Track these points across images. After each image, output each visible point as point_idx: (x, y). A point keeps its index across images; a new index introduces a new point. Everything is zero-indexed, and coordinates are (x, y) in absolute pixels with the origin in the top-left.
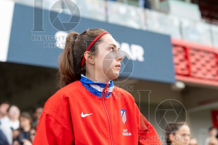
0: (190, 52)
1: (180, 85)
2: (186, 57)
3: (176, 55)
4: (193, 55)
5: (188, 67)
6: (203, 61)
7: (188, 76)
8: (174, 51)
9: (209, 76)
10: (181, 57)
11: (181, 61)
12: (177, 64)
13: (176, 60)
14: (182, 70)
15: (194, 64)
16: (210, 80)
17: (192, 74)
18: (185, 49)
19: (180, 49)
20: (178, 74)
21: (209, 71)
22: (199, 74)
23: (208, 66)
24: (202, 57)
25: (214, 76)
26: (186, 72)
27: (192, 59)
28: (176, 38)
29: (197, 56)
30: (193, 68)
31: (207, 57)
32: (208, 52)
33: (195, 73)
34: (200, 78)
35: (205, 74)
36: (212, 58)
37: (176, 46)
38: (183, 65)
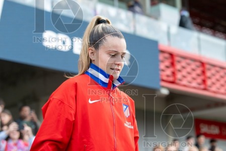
0: (177, 59)
1: (165, 92)
2: (173, 64)
3: (162, 61)
4: (179, 62)
5: (174, 74)
6: (189, 69)
7: (173, 82)
8: (161, 57)
9: (194, 84)
10: (167, 63)
11: (167, 67)
12: (163, 70)
13: (162, 66)
14: (168, 76)
15: (179, 71)
16: (195, 88)
17: (177, 81)
18: (172, 55)
19: (167, 55)
20: (163, 80)
21: (194, 79)
22: (184, 82)
23: (194, 75)
24: (189, 64)
25: (199, 84)
26: (171, 79)
27: (178, 66)
28: (164, 44)
29: (184, 63)
30: (179, 76)
31: (193, 65)
32: (194, 60)
33: (180, 80)
34: (185, 86)
35: (190, 82)
36: (198, 67)
37: (163, 52)
38: (169, 72)
